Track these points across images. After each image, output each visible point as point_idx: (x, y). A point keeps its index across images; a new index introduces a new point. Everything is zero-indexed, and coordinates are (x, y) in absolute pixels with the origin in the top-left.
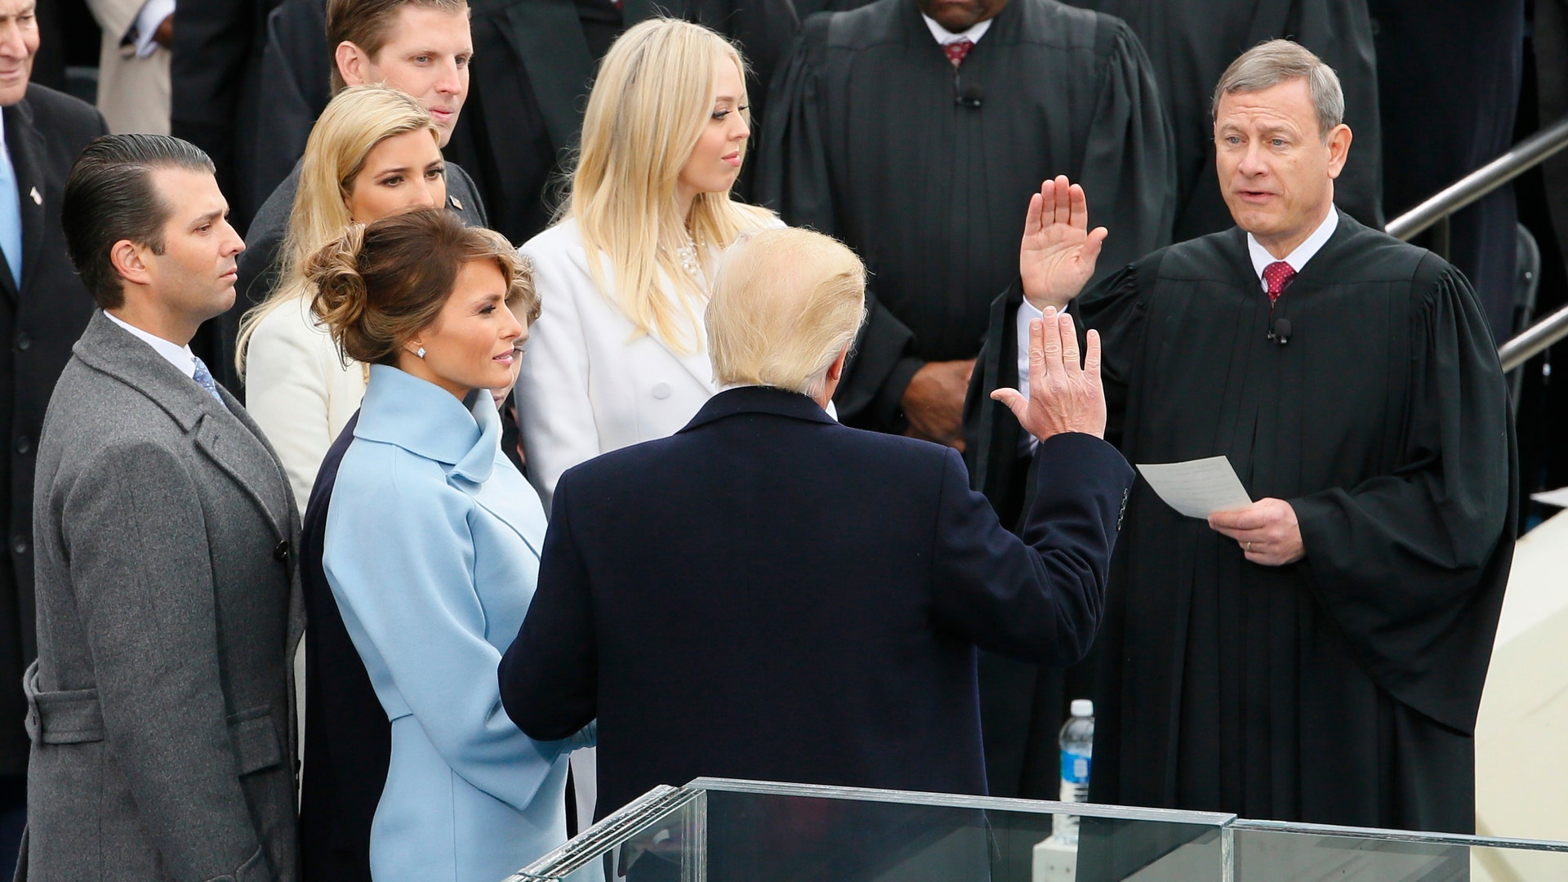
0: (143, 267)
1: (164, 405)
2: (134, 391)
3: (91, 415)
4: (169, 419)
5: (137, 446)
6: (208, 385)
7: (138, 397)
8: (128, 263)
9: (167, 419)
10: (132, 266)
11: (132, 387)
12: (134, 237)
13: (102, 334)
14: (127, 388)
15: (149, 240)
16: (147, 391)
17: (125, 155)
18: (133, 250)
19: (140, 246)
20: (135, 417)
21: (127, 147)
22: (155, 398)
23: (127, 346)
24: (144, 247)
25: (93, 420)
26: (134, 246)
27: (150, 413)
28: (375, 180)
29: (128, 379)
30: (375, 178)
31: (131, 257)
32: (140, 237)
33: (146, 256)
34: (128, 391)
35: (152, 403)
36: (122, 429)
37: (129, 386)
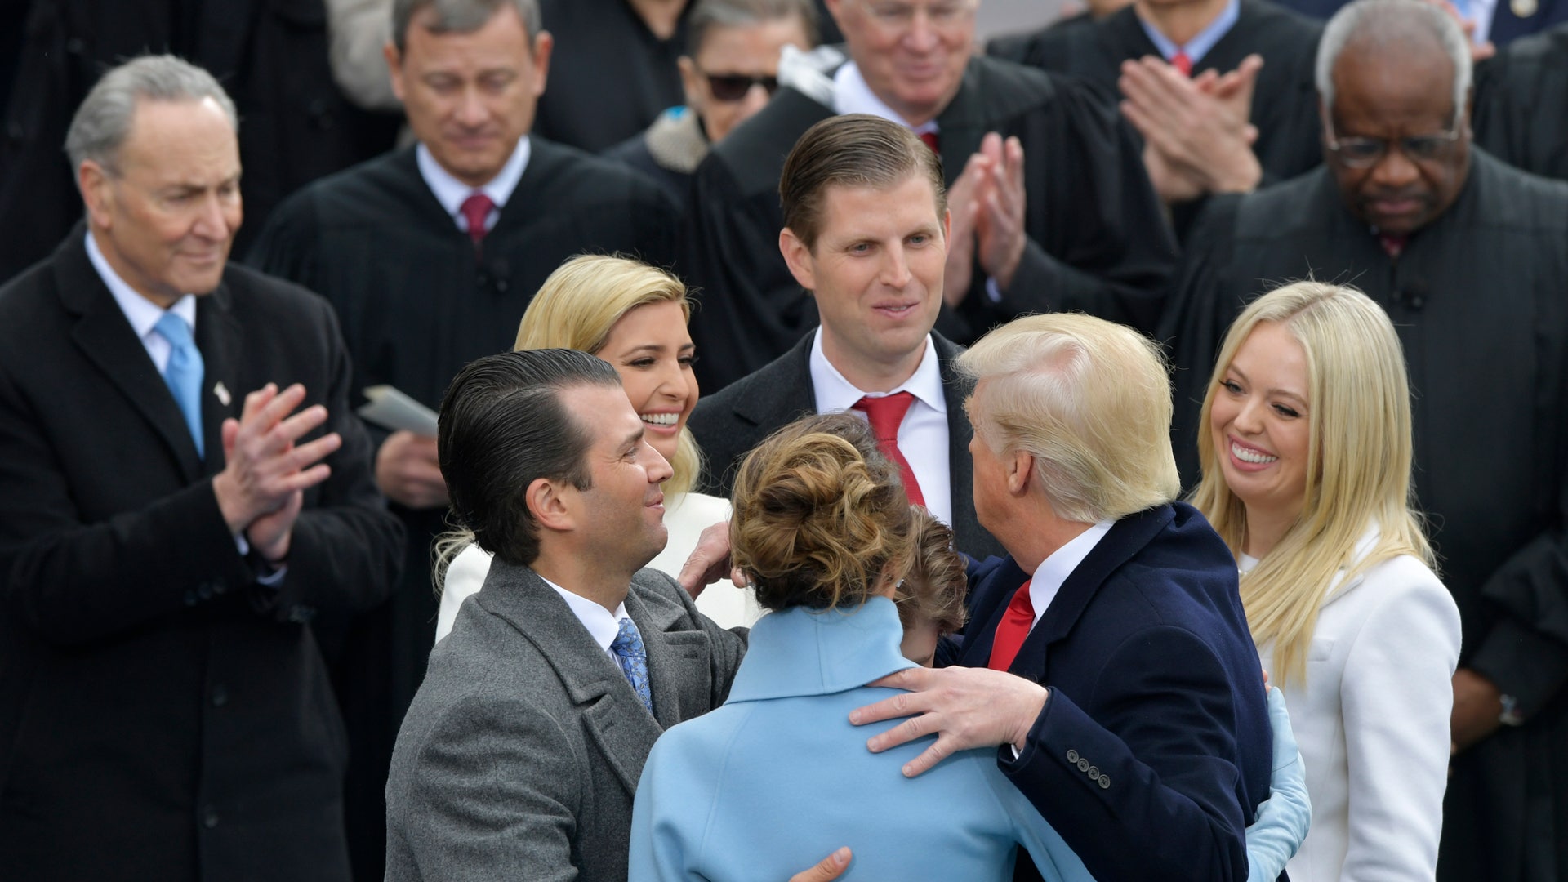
0: (563, 510)
1: (557, 664)
2: (527, 642)
3: (467, 657)
4: (559, 683)
5: (502, 702)
6: (636, 654)
7: (529, 649)
8: (545, 507)
9: (554, 682)
10: (550, 509)
11: (526, 637)
12: (552, 475)
13: (506, 575)
14: (519, 636)
15: (569, 476)
16: (542, 644)
17: (521, 377)
18: (550, 489)
19: (560, 484)
20: (514, 671)
21: (520, 367)
22: (548, 654)
23: (533, 594)
24: (565, 485)
25: (466, 664)
26: (553, 486)
27: (537, 671)
28: (622, 360)
29: (523, 627)
30: (622, 356)
31: (549, 499)
32: (558, 475)
33: (568, 496)
34: (519, 640)
35: (543, 660)
36: (492, 680)
37: (522, 634)
